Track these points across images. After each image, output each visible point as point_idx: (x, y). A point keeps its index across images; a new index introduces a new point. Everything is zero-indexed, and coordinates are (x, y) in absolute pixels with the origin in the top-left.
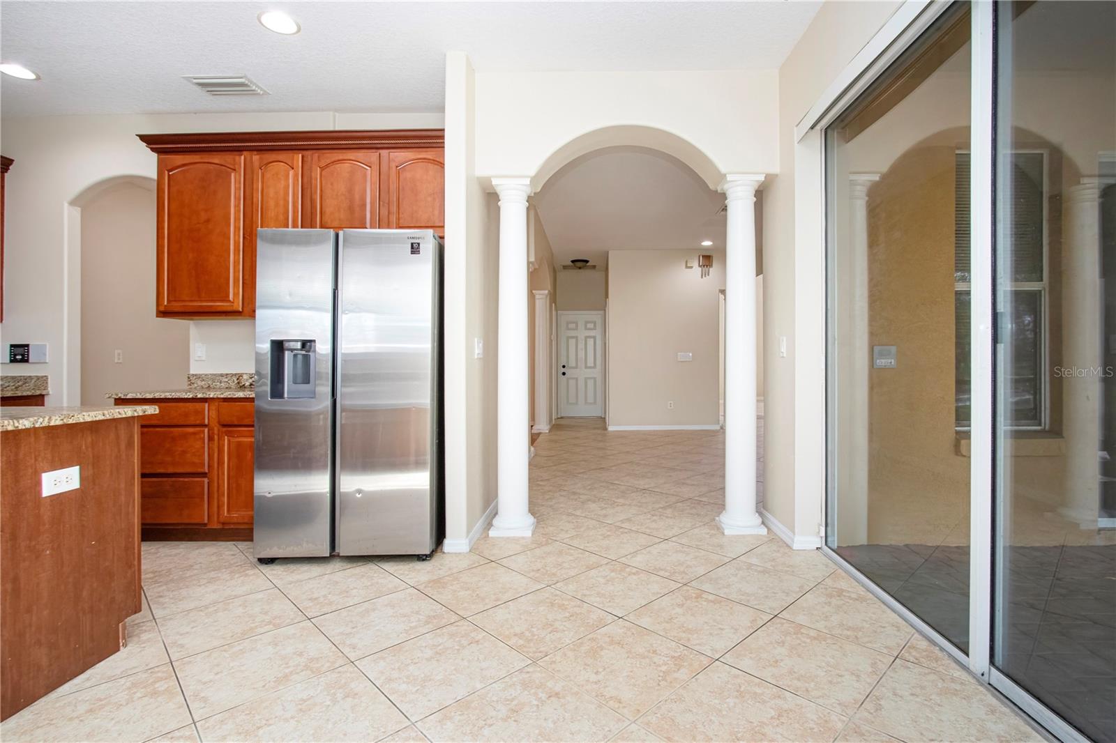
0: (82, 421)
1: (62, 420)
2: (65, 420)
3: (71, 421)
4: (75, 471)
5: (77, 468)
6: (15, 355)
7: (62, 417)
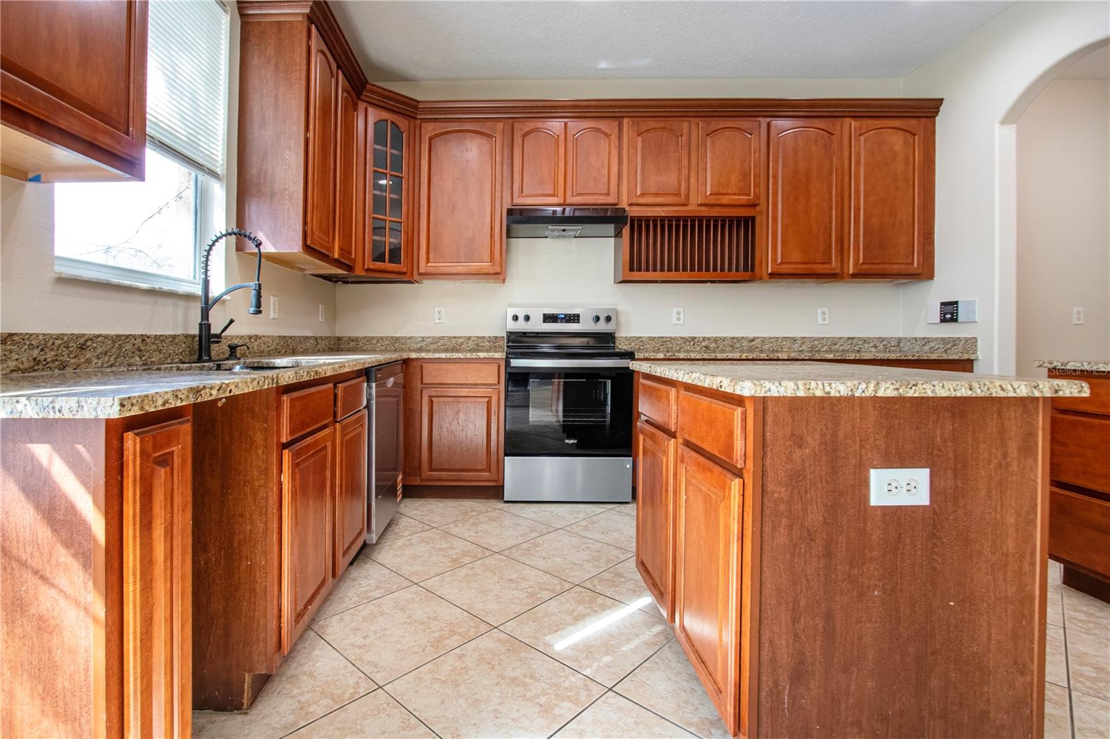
0: (930, 394)
1: (897, 389)
2: (901, 391)
3: (911, 393)
4: (921, 476)
5: (925, 472)
6: (945, 314)
7: (898, 385)
